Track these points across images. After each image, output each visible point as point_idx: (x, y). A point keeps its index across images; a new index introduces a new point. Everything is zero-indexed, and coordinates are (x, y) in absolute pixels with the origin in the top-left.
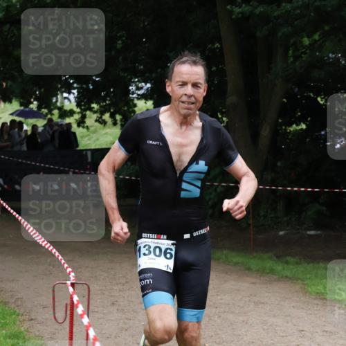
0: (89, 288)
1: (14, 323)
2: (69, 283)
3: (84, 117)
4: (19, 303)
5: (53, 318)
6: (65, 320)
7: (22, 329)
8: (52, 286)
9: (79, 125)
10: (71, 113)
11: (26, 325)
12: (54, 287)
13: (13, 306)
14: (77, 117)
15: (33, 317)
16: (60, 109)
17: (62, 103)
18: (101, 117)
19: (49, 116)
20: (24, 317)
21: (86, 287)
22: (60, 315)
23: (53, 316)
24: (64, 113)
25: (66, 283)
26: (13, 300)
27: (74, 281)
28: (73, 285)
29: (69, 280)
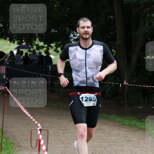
0: (48, 132)
1: (12, 148)
2: (38, 129)
3: (48, 49)
4: (14, 138)
5: (30, 146)
6: (36, 147)
8: (30, 130)
10: (43, 47)
11: (17, 149)
12: (31, 131)
13: (11, 139)
14: (45, 49)
15: (21, 145)
16: (37, 45)
17: (38, 42)
18: (57, 49)
20: (15, 146)
21: (46, 131)
22: (34, 144)
23: (30, 145)
24: (39, 48)
25: (37, 129)
26: (11, 137)
27: (41, 128)
28: (40, 130)
29: (39, 127)
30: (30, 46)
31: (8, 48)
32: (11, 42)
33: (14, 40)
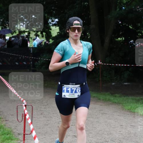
2: (24, 105)
3: (29, 33)
7: (3, 124)
10: (24, 32)
11: (4, 123)
12: (17, 106)
15: (7, 119)
18: (37, 34)
20: (3, 120)
21: (31, 106)
23: (16, 119)
25: (22, 105)
27: (26, 104)
28: (25, 106)
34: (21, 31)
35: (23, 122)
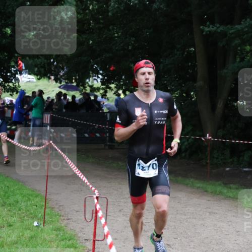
0: (107, 200)
1: (58, 221)
2: (95, 196)
3: (106, 92)
4: (61, 208)
6: (91, 220)
7: (63, 225)
9: (102, 97)
10: (98, 89)
11: (65, 222)
12: (85, 199)
13: (57, 210)
14: (102, 91)
15: (70, 218)
16: (91, 87)
17: (92, 82)
18: (117, 92)
19: (84, 91)
20: (64, 218)
22: (89, 216)
23: (84, 217)
24: (93, 89)
25: (93, 197)
26: (57, 207)
27: (98, 196)
28: (97, 198)
29: (95, 194)
30: (82, 88)
31: (53, 91)
32: (56, 82)
33: (61, 79)
34: (94, 88)
35: (93, 221)
